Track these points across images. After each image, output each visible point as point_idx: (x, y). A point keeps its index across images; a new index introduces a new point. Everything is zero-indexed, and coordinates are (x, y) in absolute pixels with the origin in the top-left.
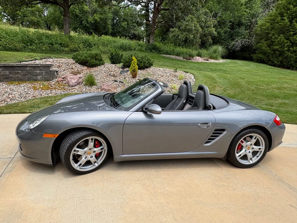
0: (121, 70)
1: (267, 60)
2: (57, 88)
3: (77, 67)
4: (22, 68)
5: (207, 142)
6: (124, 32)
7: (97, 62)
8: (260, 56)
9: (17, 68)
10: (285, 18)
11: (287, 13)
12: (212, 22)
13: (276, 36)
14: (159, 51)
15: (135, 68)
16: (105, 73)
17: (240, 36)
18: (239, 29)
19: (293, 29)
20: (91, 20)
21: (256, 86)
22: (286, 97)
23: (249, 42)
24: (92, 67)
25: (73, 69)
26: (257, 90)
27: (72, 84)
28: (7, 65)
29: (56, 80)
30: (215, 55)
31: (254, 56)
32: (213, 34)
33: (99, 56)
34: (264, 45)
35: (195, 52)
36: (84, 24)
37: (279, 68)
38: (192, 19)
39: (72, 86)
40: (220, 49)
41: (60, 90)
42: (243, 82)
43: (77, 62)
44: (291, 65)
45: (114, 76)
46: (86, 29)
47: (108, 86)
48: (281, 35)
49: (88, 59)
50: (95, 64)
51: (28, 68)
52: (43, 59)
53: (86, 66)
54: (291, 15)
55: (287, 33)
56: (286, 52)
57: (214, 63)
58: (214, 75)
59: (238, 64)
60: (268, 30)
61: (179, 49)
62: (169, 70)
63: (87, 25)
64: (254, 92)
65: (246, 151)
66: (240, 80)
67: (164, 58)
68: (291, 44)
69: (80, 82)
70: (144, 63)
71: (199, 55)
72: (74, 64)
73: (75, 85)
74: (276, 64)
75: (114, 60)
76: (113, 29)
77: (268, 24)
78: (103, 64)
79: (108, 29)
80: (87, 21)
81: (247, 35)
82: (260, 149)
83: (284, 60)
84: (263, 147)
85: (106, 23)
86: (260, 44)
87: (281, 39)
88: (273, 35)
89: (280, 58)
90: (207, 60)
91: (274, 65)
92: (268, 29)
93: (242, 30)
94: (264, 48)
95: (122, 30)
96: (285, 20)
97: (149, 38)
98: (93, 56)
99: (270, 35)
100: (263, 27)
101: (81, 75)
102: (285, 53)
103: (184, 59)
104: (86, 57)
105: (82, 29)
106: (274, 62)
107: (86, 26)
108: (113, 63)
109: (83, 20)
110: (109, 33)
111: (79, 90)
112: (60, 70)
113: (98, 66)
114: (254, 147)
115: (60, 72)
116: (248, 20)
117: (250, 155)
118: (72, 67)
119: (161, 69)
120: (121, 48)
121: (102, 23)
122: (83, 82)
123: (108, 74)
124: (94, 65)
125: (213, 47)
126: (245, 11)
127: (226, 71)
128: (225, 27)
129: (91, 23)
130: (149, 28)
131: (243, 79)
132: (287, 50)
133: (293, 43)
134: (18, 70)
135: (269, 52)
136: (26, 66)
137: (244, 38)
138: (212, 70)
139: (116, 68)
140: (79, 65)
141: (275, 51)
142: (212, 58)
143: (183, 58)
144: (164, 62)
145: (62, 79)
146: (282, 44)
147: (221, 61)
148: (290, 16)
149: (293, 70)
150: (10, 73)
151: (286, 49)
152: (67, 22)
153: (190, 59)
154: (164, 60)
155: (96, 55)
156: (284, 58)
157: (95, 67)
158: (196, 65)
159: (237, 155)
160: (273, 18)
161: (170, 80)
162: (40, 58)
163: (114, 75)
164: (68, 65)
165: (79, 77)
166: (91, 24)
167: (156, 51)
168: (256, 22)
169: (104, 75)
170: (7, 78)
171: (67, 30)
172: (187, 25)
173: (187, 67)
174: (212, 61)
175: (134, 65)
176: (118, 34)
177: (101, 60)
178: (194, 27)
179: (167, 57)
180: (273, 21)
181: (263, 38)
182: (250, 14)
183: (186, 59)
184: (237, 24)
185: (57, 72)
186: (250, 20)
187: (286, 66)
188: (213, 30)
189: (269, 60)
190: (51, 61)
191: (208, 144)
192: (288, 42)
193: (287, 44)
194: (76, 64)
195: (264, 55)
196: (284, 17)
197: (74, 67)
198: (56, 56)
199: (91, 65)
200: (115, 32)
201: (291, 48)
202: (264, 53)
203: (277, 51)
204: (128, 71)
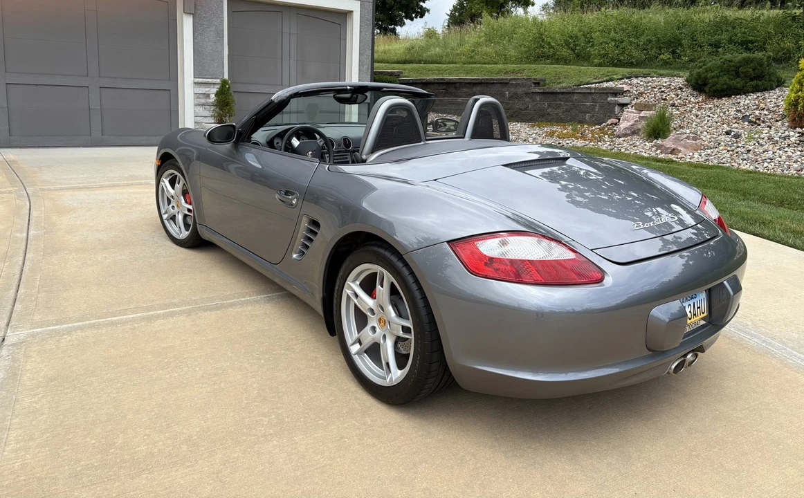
4: (567, 96)
7: (738, 83)
9: (561, 96)
28: (547, 91)
43: (691, 84)
45: (755, 121)
47: (677, 139)
51: (575, 97)
52: (623, 79)
69: (639, 130)
98: (731, 66)
123: (741, 116)
124: (726, 90)
134: (561, 101)
136: (573, 93)
140: (690, 91)
145: (616, 121)
150: (549, 106)
162: (621, 77)
163: (758, 119)
164: (662, 92)
165: (642, 118)
170: (543, 116)
199: (715, 91)
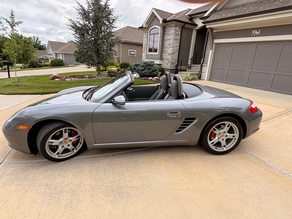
5: (178, 131)
65: (219, 138)
114: (228, 134)
159: (210, 143)
191: (179, 133)
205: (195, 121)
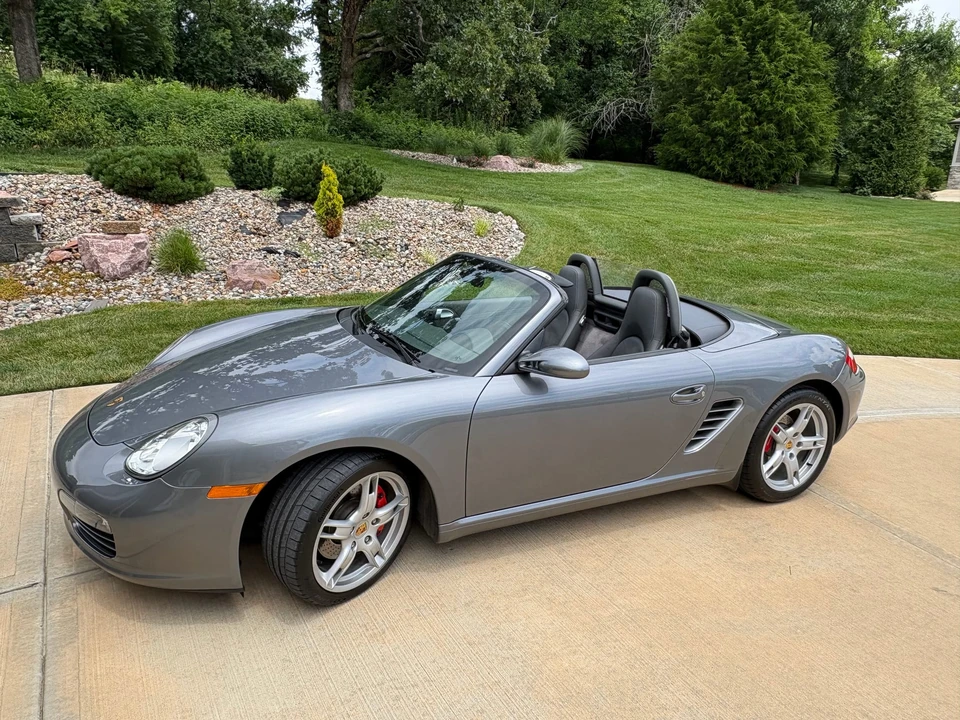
0: (279, 209)
1: (693, 162)
2: (57, 289)
3: (115, 207)
5: (693, 443)
6: (221, 64)
7: (189, 185)
8: (676, 149)
10: (737, 38)
11: (740, 23)
12: (537, 44)
13: (716, 90)
14: (373, 137)
15: (334, 205)
16: (223, 224)
17: (611, 87)
18: (607, 67)
19: (758, 70)
20: (93, 18)
21: (697, 247)
22: (779, 274)
23: (638, 106)
24: (173, 205)
25: (98, 212)
26: (701, 257)
27: (111, 269)
29: (43, 257)
30: (550, 150)
31: (658, 151)
32: (544, 82)
33: (193, 162)
34: (683, 118)
35: (487, 141)
36: (68, 33)
37: (729, 186)
38: (482, 35)
39: (115, 278)
40: (564, 129)
41: (69, 293)
42: (658, 235)
43: (109, 186)
44: (756, 175)
45: (257, 232)
46: (77, 53)
47: (250, 269)
48: (729, 88)
49: (153, 176)
50: (181, 191)
53: (146, 199)
54: (750, 28)
55: (743, 81)
56: (743, 137)
57: (553, 175)
58: (575, 215)
59: (621, 176)
60: (691, 73)
61: (437, 131)
62: (436, 204)
63: (80, 37)
64: (696, 264)
65: (783, 453)
66: (649, 230)
67: (399, 160)
68: (754, 115)
69: (140, 263)
70: (355, 185)
71: (504, 150)
72: (100, 193)
73: (126, 275)
74: (718, 174)
75: (247, 175)
76: (180, 54)
77: (692, 56)
78: (209, 191)
79: (163, 54)
80: (77, 21)
81: (632, 85)
82: (815, 443)
83: (740, 161)
84: (821, 439)
85: (154, 33)
86: (672, 115)
87: (729, 100)
88: (708, 87)
89: (730, 158)
90: (531, 166)
91: (714, 176)
92: (691, 69)
93: (615, 69)
94: (685, 126)
95: (213, 57)
96: (735, 44)
97: (336, 91)
98: (171, 164)
99: (699, 88)
100: (678, 64)
101: (141, 235)
102: (741, 142)
103: (462, 165)
104: (143, 170)
105: (60, 52)
106: (712, 169)
107: (77, 40)
108: (243, 185)
109: (62, 19)
110: (169, 67)
111: (145, 290)
112: (49, 219)
113: (192, 198)
114: (804, 439)
115: (52, 226)
116: (629, 40)
117: (792, 464)
118: (95, 205)
119: (413, 203)
120: (247, 127)
121: (138, 31)
122: (153, 262)
123: (237, 227)
124: (180, 195)
125: (543, 123)
126: (622, 12)
127: (598, 200)
128: (568, 59)
129: (93, 29)
130: (332, 58)
131: (657, 224)
132: (744, 133)
133: (759, 113)
135: (697, 138)
137: (624, 94)
138: (558, 200)
139: (258, 205)
140: (119, 197)
141: (713, 133)
142: (543, 158)
143: (459, 160)
144: (405, 177)
145: (69, 254)
146: (732, 115)
147: (572, 167)
148: (749, 34)
149: (762, 189)
151: (744, 129)
152: (27, 32)
153: (481, 165)
154: (402, 167)
155: (183, 159)
156: (739, 155)
157: (182, 202)
158: (503, 182)
159: (765, 468)
160: (703, 36)
161: (449, 237)
163: (257, 229)
164: (76, 199)
165: (137, 245)
166: (94, 35)
167: (363, 137)
168: (654, 45)
169: (222, 231)
171: (29, 62)
172: (468, 54)
173: (481, 190)
174: (546, 168)
175: (328, 192)
176: (203, 73)
177: (202, 178)
178: (492, 59)
179: (406, 158)
180: (704, 46)
181: (680, 97)
182: (634, 22)
183: (468, 163)
184: (599, 52)
185: (39, 226)
186: (637, 40)
187: (744, 179)
188: (543, 70)
189: (698, 162)
190: (6, 186)
191: (696, 448)
192: (746, 110)
193: (745, 116)
194: (108, 195)
195: (685, 146)
196: (731, 33)
197: (101, 206)
198: (20, 164)
199: (168, 197)
200: (191, 65)
201: (757, 127)
202: (686, 142)
203: (721, 135)
204: (303, 213)
205: (738, 410)
